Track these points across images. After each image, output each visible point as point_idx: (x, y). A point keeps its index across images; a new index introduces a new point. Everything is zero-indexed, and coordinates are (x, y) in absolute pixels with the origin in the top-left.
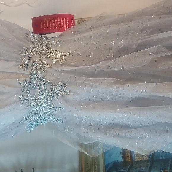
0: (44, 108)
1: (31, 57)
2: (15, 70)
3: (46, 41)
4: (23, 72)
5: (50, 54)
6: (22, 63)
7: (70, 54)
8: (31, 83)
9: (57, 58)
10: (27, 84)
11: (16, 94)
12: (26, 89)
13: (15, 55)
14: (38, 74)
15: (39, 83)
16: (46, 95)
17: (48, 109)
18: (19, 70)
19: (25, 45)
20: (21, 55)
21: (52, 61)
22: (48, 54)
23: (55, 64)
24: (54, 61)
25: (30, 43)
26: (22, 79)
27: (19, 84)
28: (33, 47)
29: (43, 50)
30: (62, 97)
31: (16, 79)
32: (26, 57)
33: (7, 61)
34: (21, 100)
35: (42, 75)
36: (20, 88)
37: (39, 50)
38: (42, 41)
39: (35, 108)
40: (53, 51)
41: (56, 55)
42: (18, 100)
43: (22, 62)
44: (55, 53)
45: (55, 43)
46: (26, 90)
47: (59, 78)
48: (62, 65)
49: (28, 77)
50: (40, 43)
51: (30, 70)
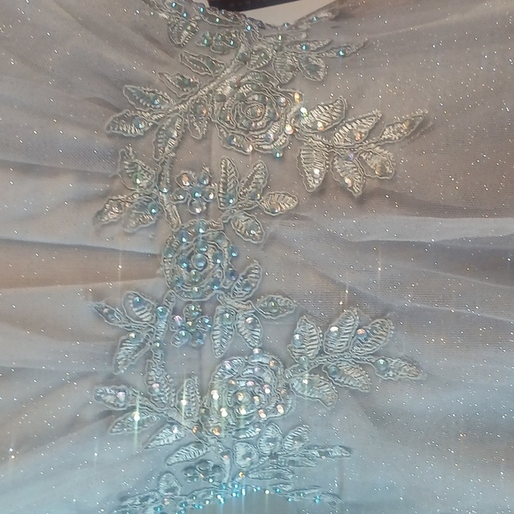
0: (241, 450)
1: (176, 149)
2: (73, 229)
3: (260, 46)
4: (124, 245)
5: (289, 129)
6: (117, 184)
7: (420, 129)
8: (175, 312)
9: (331, 152)
10: (146, 317)
11: (83, 376)
12: (143, 345)
13: (75, 135)
14: (215, 257)
15: (220, 309)
16: (259, 381)
17: (267, 450)
18: (98, 232)
19: (137, 67)
20: (111, 136)
21: (300, 174)
22: (276, 127)
23: (321, 191)
24: (317, 172)
25: (163, 56)
26: (120, 283)
27: (102, 315)
28: (183, 84)
29: (243, 98)
30: (354, 393)
31: (81, 288)
32: (142, 144)
33: (26, 169)
34: (109, 413)
35: (240, 262)
36: (107, 339)
37: (223, 99)
38: (236, 46)
39: (192, 448)
40: (304, 110)
41: (322, 133)
42: (90, 413)
43: (115, 177)
44: (320, 125)
45: (314, 55)
46: (142, 352)
47: (347, 278)
48: (362, 201)
49: (153, 275)
50: (226, 59)
51: (164, 231)
